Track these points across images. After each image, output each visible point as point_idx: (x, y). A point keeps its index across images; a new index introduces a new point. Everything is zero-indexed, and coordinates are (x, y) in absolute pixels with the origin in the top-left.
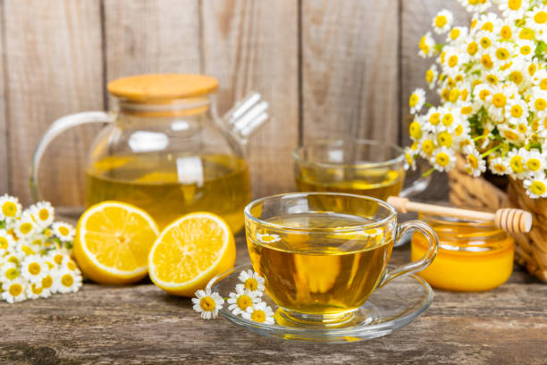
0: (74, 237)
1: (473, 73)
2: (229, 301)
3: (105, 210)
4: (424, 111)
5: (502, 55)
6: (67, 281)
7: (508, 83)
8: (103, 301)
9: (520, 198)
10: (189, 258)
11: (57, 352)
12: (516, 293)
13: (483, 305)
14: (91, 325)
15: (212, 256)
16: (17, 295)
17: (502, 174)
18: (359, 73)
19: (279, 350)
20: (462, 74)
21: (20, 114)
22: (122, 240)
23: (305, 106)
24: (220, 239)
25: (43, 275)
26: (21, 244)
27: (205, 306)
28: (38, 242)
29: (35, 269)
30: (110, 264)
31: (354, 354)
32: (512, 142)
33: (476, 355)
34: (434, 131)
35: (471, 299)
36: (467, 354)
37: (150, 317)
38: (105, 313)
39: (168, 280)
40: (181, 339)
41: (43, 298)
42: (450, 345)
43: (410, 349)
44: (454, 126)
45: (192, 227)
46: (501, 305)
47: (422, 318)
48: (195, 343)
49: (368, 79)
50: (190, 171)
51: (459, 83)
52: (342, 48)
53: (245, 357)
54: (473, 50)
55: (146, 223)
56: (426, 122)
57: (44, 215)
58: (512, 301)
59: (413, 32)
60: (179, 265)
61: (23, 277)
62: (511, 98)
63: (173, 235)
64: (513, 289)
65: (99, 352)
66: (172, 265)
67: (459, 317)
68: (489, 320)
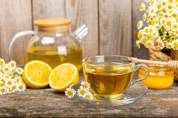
0: (23, 72)
1: (159, 15)
2: (78, 92)
3: (34, 63)
4: (143, 28)
5: (170, 7)
6: (21, 87)
7: (172, 17)
8: (33, 94)
9: (175, 57)
10: (63, 78)
11: (18, 110)
12: (175, 89)
13: (164, 93)
14: (29, 101)
15: (71, 78)
16: (4, 92)
17: (170, 48)
18: (118, 19)
19: (95, 108)
20: (156, 15)
21: (4, 33)
22: (40, 73)
23: (100, 30)
24: (73, 72)
25: (12, 85)
26: (5, 75)
27: (69, 94)
28: (11, 75)
29: (10, 83)
30: (36, 81)
31: (121, 109)
32: (173, 37)
33: (164, 109)
34: (146, 34)
35: (160, 91)
36: (161, 109)
37: (50, 99)
38: (34, 98)
39: (56, 86)
40: (61, 105)
41: (13, 93)
42: (155, 106)
43: (141, 107)
44: (153, 32)
45: (64, 68)
46: (171, 93)
47: (144, 98)
48: (66, 106)
49: (121, 20)
50: (62, 50)
51: (154, 18)
52: (113, 10)
53: (84, 111)
54: (159, 7)
55: (47, 68)
56: (143, 31)
57: (13, 65)
58: (174, 92)
59: (136, 5)
60: (59, 81)
61: (6, 86)
62: (173, 22)
63: (57, 71)
64: (174, 88)
65: (33, 110)
66: (57, 81)
67: (157, 97)
68: (167, 98)
